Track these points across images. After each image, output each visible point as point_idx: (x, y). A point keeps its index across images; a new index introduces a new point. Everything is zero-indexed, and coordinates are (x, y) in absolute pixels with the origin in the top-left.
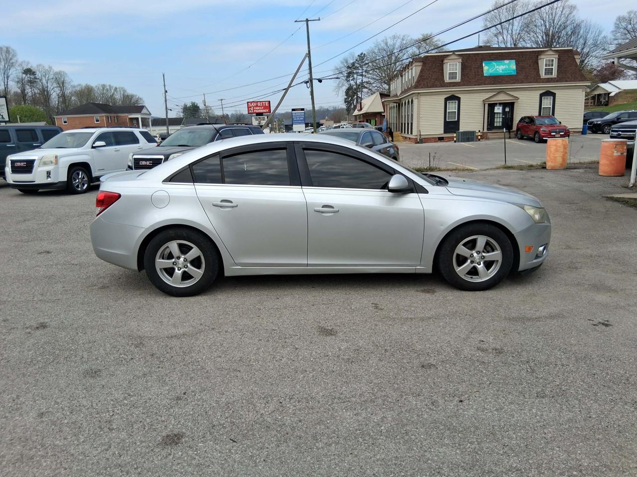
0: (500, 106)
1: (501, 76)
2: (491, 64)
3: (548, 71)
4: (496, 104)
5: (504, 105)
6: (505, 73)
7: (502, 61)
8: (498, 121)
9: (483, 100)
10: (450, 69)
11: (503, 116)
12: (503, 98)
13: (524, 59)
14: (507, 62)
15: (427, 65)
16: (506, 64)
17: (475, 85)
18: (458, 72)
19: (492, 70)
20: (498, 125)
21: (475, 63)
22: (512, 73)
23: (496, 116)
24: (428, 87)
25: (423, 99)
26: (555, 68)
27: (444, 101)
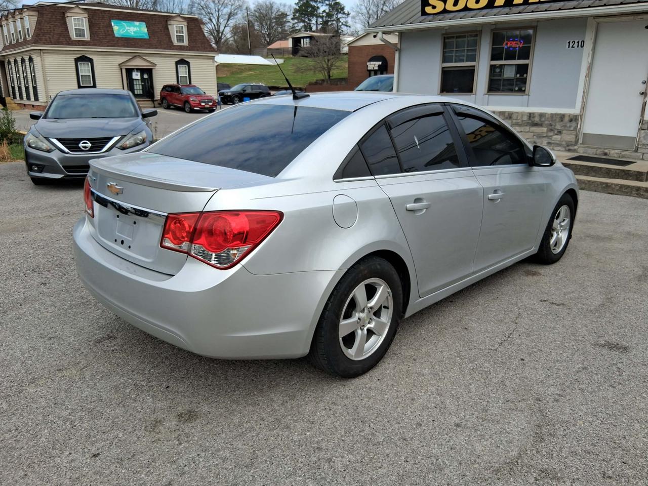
0: (138, 72)
1: (134, 39)
2: (120, 25)
3: (180, 38)
4: (133, 69)
5: (142, 71)
6: (137, 36)
7: (132, 22)
8: (138, 89)
9: (119, 65)
10: (75, 24)
11: (143, 83)
12: (138, 63)
13: (154, 22)
14: (137, 23)
15: (45, 16)
16: (135, 26)
17: (108, 46)
18: (85, 28)
19: (123, 31)
20: (139, 93)
21: (103, 21)
22: (143, 36)
23: (135, 83)
24: (51, 43)
25: (48, 58)
26: (185, 35)
27: (74, 62)
